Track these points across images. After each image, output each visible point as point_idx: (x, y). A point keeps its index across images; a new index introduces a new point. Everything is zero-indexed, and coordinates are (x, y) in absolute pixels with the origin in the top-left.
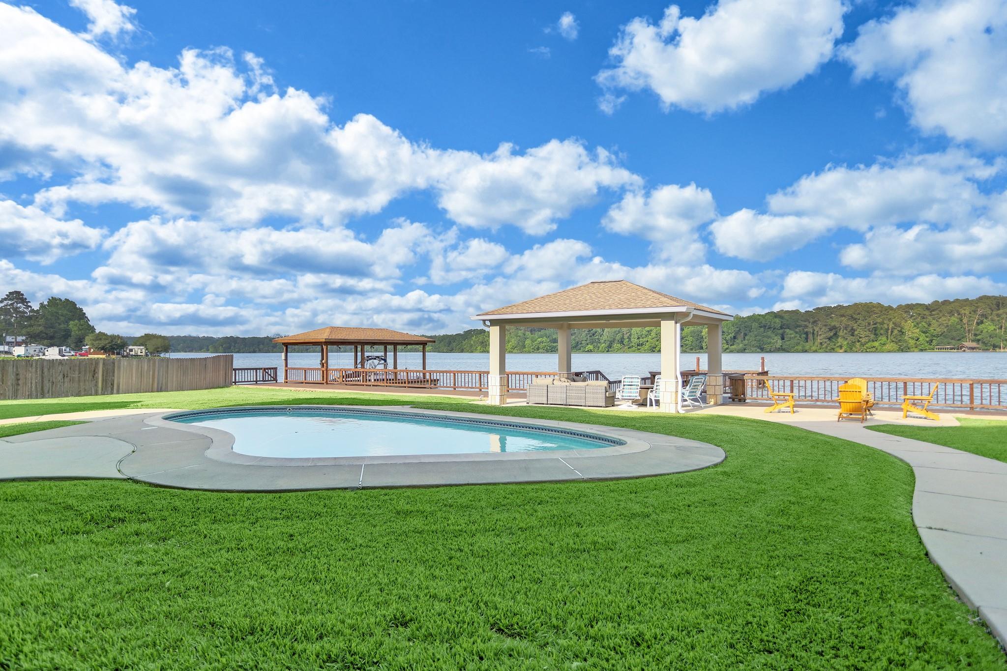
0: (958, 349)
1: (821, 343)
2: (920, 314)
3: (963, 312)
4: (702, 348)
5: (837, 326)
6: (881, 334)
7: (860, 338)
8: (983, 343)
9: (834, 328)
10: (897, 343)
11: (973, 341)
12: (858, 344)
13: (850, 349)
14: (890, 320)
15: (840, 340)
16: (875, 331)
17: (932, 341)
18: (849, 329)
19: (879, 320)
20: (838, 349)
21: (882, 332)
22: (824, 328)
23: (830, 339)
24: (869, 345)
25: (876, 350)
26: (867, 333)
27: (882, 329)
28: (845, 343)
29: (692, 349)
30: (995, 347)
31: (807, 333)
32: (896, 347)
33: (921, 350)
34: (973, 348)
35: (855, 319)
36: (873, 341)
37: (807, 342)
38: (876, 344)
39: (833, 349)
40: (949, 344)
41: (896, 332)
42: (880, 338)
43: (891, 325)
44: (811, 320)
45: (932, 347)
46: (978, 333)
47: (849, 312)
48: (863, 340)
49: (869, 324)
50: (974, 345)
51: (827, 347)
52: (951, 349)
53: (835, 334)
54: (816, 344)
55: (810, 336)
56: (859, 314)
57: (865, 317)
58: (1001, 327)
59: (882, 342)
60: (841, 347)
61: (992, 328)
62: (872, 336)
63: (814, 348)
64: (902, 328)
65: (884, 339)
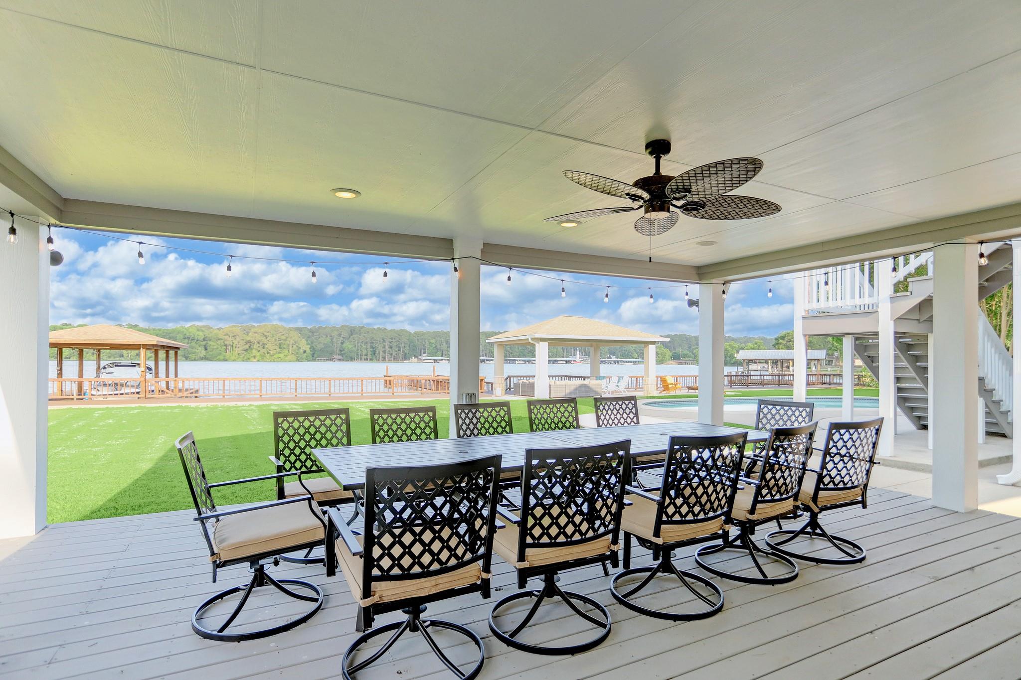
0: (330, 360)
1: (239, 354)
2: (307, 334)
3: (333, 334)
5: (252, 340)
6: (284, 348)
7: (270, 350)
8: (346, 356)
10: (295, 355)
11: (339, 355)
12: (268, 356)
13: (262, 359)
14: (289, 337)
15: (254, 351)
16: (280, 345)
17: (314, 354)
18: (261, 343)
19: (283, 338)
20: (252, 359)
21: (285, 346)
22: (242, 342)
23: (246, 350)
24: (276, 356)
25: (280, 360)
26: (275, 347)
27: (284, 344)
28: (258, 355)
30: (352, 359)
31: (227, 346)
32: (294, 358)
33: (308, 360)
34: (339, 360)
35: (266, 336)
36: (279, 353)
37: (228, 353)
38: (281, 355)
39: (249, 359)
40: (325, 356)
41: (295, 347)
42: (284, 352)
43: (291, 342)
44: (231, 335)
45: (314, 358)
46: (342, 349)
47: (261, 331)
48: (272, 352)
49: (275, 340)
50: (340, 357)
51: (244, 357)
52: (327, 360)
53: (250, 347)
54: (235, 354)
55: (230, 348)
57: (273, 335)
58: (355, 346)
59: (285, 354)
60: (255, 357)
61: (350, 346)
62: (278, 350)
63: (234, 358)
64: (299, 345)
65: (287, 352)
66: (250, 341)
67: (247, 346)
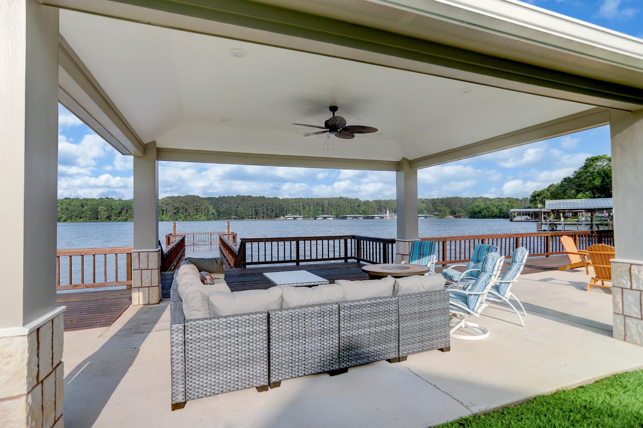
0: (229, 219)
1: (171, 216)
2: (214, 202)
3: (231, 202)
4: (98, 219)
5: (179, 207)
6: (199, 212)
7: (190, 213)
8: (239, 216)
9: (177, 208)
10: (206, 216)
11: (235, 215)
12: (189, 217)
13: (186, 219)
14: (203, 204)
15: (180, 214)
16: (197, 210)
17: (219, 215)
18: (184, 209)
19: (198, 204)
20: (179, 219)
21: (199, 210)
22: (172, 208)
23: (175, 213)
24: (194, 217)
25: (196, 219)
26: (193, 211)
27: (199, 209)
28: (183, 216)
29: (90, 219)
30: (243, 218)
31: (163, 210)
32: (206, 218)
33: (215, 220)
34: (235, 219)
35: (187, 204)
36: (196, 215)
37: (163, 215)
38: (197, 216)
39: (177, 219)
40: (226, 217)
41: (206, 211)
42: (199, 214)
43: (204, 207)
44: (166, 203)
45: (219, 218)
46: (236, 212)
47: (184, 200)
48: (191, 215)
49: (194, 206)
50: (235, 217)
51: (174, 218)
52: (227, 219)
53: (177, 211)
54: (168, 216)
55: (165, 212)
56: (189, 201)
57: (192, 203)
58: (245, 209)
59: (200, 216)
60: (181, 218)
61: (242, 209)
62: (195, 213)
63: (167, 219)
64: (209, 209)
65: (201, 214)
66: (177, 207)
67: (176, 211)
